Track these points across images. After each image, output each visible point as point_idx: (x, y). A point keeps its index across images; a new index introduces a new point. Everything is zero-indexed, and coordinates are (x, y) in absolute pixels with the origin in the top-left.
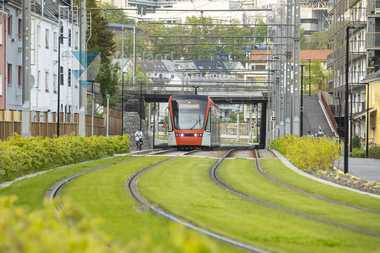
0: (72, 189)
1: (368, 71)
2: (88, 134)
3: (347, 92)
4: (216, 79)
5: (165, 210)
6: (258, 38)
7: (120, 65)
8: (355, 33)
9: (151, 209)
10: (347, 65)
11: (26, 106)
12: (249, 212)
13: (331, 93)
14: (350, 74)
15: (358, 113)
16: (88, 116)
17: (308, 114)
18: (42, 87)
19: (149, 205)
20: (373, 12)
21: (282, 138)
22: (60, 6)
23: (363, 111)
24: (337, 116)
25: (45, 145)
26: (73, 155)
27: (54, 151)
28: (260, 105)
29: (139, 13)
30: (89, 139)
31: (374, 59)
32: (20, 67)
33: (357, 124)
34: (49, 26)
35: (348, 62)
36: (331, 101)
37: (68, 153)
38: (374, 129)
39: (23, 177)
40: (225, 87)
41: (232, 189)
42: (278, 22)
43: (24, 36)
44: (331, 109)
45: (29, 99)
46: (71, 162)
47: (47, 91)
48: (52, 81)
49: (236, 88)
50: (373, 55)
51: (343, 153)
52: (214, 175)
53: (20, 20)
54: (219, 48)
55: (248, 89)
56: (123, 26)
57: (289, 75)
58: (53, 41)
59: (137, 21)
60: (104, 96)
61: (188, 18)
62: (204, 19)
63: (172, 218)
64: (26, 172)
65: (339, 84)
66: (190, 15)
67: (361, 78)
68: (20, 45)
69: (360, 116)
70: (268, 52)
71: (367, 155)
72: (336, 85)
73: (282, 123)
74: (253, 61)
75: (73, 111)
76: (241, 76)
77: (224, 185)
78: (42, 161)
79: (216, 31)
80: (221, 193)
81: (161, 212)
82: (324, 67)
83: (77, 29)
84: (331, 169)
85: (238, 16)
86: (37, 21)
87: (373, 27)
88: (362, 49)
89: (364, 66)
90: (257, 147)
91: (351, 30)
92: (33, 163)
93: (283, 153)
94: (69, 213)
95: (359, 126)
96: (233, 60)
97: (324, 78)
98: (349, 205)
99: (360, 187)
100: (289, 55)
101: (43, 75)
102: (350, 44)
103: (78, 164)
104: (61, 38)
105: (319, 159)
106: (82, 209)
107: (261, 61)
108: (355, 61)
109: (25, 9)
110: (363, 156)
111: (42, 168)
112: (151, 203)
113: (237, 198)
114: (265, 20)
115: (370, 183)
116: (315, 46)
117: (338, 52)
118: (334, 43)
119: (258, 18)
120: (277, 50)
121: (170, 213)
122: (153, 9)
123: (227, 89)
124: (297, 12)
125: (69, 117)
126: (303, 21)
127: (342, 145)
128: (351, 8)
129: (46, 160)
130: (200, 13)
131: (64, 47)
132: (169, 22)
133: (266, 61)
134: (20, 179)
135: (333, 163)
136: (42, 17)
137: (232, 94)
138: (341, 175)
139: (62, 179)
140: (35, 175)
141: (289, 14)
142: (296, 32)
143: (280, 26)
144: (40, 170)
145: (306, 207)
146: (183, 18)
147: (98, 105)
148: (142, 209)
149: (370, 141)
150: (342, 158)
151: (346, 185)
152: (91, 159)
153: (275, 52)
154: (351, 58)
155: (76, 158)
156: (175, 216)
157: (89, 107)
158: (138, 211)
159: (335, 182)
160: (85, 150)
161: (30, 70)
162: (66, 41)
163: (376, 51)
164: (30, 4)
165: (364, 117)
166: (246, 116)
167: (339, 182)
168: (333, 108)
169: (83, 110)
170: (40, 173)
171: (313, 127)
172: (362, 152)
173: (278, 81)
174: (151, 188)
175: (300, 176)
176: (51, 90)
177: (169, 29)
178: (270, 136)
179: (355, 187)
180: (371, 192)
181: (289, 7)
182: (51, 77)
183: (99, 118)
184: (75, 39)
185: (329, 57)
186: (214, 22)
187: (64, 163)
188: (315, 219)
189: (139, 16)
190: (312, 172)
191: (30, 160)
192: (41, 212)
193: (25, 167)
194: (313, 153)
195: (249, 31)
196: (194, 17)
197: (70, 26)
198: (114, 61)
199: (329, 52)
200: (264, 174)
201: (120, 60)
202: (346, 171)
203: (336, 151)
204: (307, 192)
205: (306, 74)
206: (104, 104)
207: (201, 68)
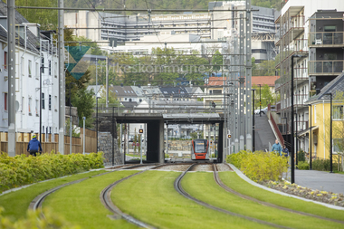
0: (53, 201)
1: (311, 94)
2: (67, 152)
3: (293, 113)
4: (178, 102)
5: (135, 218)
6: (215, 66)
7: (95, 91)
8: (298, 61)
9: (123, 217)
10: (292, 89)
11: (11, 127)
12: (209, 219)
13: (279, 114)
14: (295, 97)
15: (302, 131)
16: (67, 136)
17: (259, 132)
18: (26, 111)
19: (121, 214)
20: (314, 43)
21: (237, 153)
22: (41, 40)
23: (307, 128)
24: (284, 133)
25: (29, 162)
26: (53, 170)
27: (37, 167)
28: (217, 124)
29: (111, 45)
30: (67, 157)
31: (315, 84)
32: (6, 94)
33: (302, 140)
34: (31, 58)
35: (293, 87)
36: (279, 120)
37: (49, 169)
38: (316, 144)
39: (10, 191)
40: (187, 109)
41: (194, 199)
42: (232, 52)
43: (9, 67)
44: (279, 128)
45: (14, 122)
46: (52, 177)
47: (30, 114)
48: (35, 106)
49: (196, 111)
50: (315, 80)
51: (290, 166)
52: (178, 186)
53: (5, 53)
54: (181, 75)
55: (206, 111)
56: (97, 57)
57: (242, 98)
58: (35, 71)
59: (109, 52)
60: (80, 118)
61: (153, 49)
62: (167, 50)
63: (141, 224)
64: (12, 186)
65: (286, 105)
66: (156, 46)
67: (305, 100)
68: (6, 74)
69: (304, 133)
70: (223, 78)
71: (310, 167)
72: (283, 107)
73: (237, 140)
74: (211, 87)
75: (54, 132)
76: (201, 99)
77: (187, 195)
78: (26, 176)
79: (179, 60)
80: (185, 202)
81: (132, 220)
82: (272, 91)
83: (56, 60)
84: (280, 179)
85: (197, 47)
86: (21, 53)
87: (314, 56)
88: (305, 75)
89: (307, 90)
90: (215, 162)
91: (295, 59)
92: (18, 178)
93: (238, 167)
94: (50, 221)
95: (304, 142)
96: (194, 86)
97: (272, 100)
98: (295, 211)
99: (305, 195)
100: (242, 81)
101: (26, 100)
102: (295, 71)
103: (58, 179)
104: (42, 68)
105: (269, 171)
106: (62, 218)
107: (218, 87)
108: (299, 85)
109: (10, 43)
110: (307, 168)
111: (26, 182)
112: (123, 211)
113: (198, 207)
114: (220, 51)
115: (313, 191)
116: (264, 73)
117: (284, 78)
118: (281, 70)
119: (215, 49)
120: (232, 77)
121: (139, 220)
122: (123, 42)
123: (188, 111)
124: (249, 43)
125: (50, 138)
126: (254, 51)
127: (289, 159)
128: (295, 39)
129: (30, 175)
130: (164, 45)
131: (45, 75)
132: (137, 53)
133: (222, 87)
134: (7, 192)
135: (281, 175)
136: (25, 50)
137: (193, 116)
138: (289, 185)
139: (44, 192)
140: (20, 188)
141: (241, 45)
142: (248, 61)
143: (234, 55)
144: (25, 184)
145: (259, 214)
146: (149, 49)
147: (75, 126)
148: (115, 217)
149: (313, 155)
150: (290, 170)
151: (293, 194)
152: (69, 174)
153: (230, 78)
154: (296, 83)
155: (56, 173)
156: (144, 223)
157: (68, 128)
158: (112, 219)
159: (283, 191)
160: (64, 166)
161: (14, 96)
162: (46, 70)
163: (317, 77)
164: (15, 38)
165: (307, 134)
166: (205, 134)
167: (287, 191)
168: (280, 126)
169: (62, 130)
170: (25, 187)
171: (264, 143)
172: (306, 165)
173: (233, 104)
174: (122, 199)
175: (253, 186)
176: (34, 113)
177: (136, 59)
178: (227, 152)
179: (301, 195)
180: (315, 199)
181: (242, 39)
182: (33, 102)
183: (77, 137)
184: (55, 69)
185: (276, 82)
186: (177, 53)
187: (46, 178)
188: (266, 224)
189: (111, 48)
190: (264, 182)
191: (15, 176)
192: (25, 222)
193: (11, 182)
194: (264, 166)
195: (206, 60)
196: (158, 49)
197: (50, 57)
198: (89, 88)
199: (277, 78)
200: (222, 185)
201: (94, 87)
202: (293, 181)
203: (284, 163)
204: (259, 200)
205: (257, 97)
206: (80, 125)
207: (166, 93)
